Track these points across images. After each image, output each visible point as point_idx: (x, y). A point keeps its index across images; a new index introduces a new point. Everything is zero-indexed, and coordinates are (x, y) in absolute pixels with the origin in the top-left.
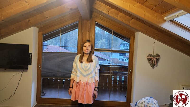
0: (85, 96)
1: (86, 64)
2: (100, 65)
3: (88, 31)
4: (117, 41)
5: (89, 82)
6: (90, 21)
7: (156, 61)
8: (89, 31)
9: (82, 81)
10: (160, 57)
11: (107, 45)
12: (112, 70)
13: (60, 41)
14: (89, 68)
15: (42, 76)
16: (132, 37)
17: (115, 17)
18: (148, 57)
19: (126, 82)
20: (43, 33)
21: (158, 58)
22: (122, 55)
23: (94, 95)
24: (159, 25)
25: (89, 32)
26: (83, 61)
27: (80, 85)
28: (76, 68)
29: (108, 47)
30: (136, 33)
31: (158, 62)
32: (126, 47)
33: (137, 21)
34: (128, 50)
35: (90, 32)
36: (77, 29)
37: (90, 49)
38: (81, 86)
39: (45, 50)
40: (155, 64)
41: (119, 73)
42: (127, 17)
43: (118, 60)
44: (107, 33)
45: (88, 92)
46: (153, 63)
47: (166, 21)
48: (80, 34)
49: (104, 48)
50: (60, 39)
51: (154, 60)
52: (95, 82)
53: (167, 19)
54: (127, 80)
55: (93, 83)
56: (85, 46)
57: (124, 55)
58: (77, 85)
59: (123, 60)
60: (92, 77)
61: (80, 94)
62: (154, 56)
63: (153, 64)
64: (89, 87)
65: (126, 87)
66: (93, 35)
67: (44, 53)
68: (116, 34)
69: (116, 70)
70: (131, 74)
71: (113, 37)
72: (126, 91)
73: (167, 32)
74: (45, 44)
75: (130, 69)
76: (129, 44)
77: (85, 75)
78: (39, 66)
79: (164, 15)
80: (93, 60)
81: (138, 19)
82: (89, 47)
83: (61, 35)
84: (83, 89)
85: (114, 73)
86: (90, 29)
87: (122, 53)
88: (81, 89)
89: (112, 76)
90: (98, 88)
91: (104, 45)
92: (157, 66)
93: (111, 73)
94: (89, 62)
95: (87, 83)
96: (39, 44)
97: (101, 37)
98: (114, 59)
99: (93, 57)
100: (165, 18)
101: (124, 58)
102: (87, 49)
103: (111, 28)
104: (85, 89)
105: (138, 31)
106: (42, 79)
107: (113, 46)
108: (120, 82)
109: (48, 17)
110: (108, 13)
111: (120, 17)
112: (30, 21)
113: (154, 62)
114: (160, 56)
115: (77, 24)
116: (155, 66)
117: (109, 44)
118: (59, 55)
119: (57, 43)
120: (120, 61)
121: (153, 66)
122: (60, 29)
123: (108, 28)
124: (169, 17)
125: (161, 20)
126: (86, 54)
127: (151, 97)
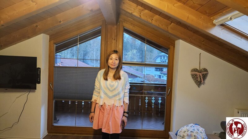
0: (110, 123)
1: (112, 82)
2: (130, 83)
3: (114, 40)
4: (152, 52)
5: (116, 105)
6: (116, 26)
7: (203, 78)
10: (208, 72)
11: (138, 57)
12: (146, 90)
13: (77, 52)
15: (54, 98)
16: (172, 47)
17: (150, 20)
18: (192, 73)
19: (164, 105)
20: (55, 42)
21: (206, 74)
22: (158, 70)
23: (123, 122)
24: (207, 31)
26: (108, 78)
27: (104, 109)
28: (99, 87)
29: (141, 60)
30: (176, 42)
31: (206, 79)
32: (164, 60)
33: (178, 26)
34: (167, 64)
35: (116, 41)
36: (100, 37)
37: (117, 62)
39: (59, 64)
40: (201, 82)
41: (155, 94)
42: (166, 20)
43: (153, 76)
44: (138, 42)
45: (115, 118)
46: (199, 80)
47: (216, 25)
48: (103, 43)
49: (135, 61)
50: (78, 50)
51: (200, 76)
52: (123, 105)
53: (217, 22)
54: (165, 103)
55: (122, 106)
56: (111, 58)
57: (162, 70)
58: (100, 109)
61: (105, 121)
62: (200, 71)
64: (115, 111)
65: (164, 111)
66: (121, 44)
67: (56, 68)
68: (150, 43)
69: (151, 89)
70: (170, 95)
71: (146, 47)
72: (164, 116)
73: (217, 40)
74: (58, 57)
75: (169, 88)
76: (167, 55)
77: (110, 96)
78: (50, 85)
79: (213, 18)
80: (122, 77)
81: (179, 23)
82: (116, 60)
83: (79, 44)
84: (109, 114)
85: (148, 94)
86: (117, 36)
87: (159, 67)
88: (106, 114)
89: (146, 97)
90: (127, 113)
91: (135, 57)
92: (203, 84)
93: (145, 94)
94: (116, 79)
95: (114, 106)
96: (50, 57)
97: (131, 48)
98: (148, 75)
99: (122, 73)
100: (214, 22)
101: (161, 75)
102: (114, 62)
103: (144, 35)
104: (111, 114)
105: (179, 38)
106: (54, 101)
107: (147, 59)
108: (157, 105)
109: (61, 20)
110: (140, 16)
111: (156, 21)
112: (38, 26)
113: (200, 79)
114: (207, 71)
115: (99, 30)
116: (201, 84)
117: (141, 56)
118: (76, 71)
119: (73, 56)
120: (155, 77)
121: (199, 83)
122: (77, 37)
123: (140, 35)
124: (220, 19)
125: (209, 24)
126: (112, 69)
127: (196, 124)
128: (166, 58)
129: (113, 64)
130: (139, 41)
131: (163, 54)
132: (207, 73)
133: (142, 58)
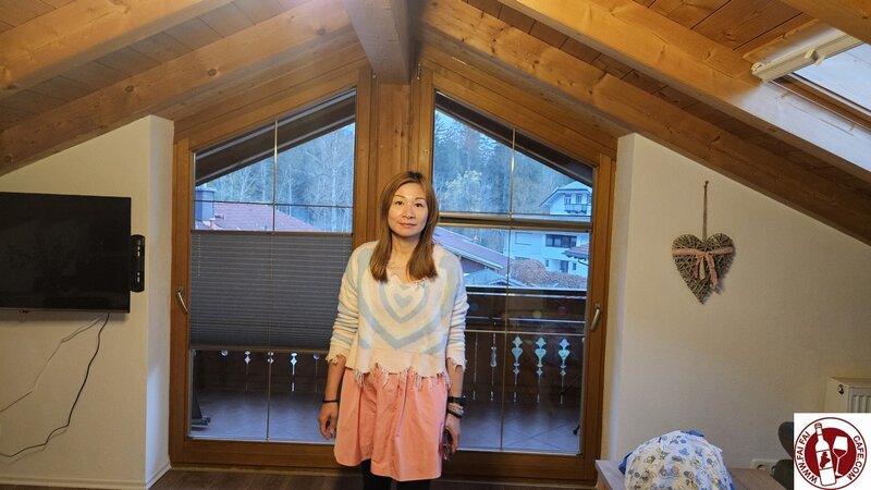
1: (404, 288)
3: (402, 135)
4: (536, 181)
5: (421, 374)
6: (408, 87)
7: (716, 268)
8: (406, 132)
9: (387, 367)
10: (734, 249)
11: (488, 196)
12: (513, 312)
13: (271, 180)
14: (421, 307)
15: (193, 341)
16: (605, 160)
17: (526, 65)
18: (679, 251)
19: (579, 366)
20: (194, 143)
21: (725, 255)
22: (558, 241)
24: (729, 101)
25: (405, 139)
26: (389, 272)
29: (497, 209)
30: (621, 141)
31: (727, 272)
32: (579, 208)
33: (626, 84)
34: (588, 220)
35: (410, 139)
36: (352, 127)
38: (380, 392)
39: (207, 223)
40: (708, 282)
41: (548, 327)
42: (583, 65)
43: (540, 266)
44: (487, 144)
45: (415, 421)
46: (702, 277)
47: (761, 80)
48: (364, 146)
49: (476, 211)
50: (276, 174)
51: (706, 264)
53: (764, 71)
54: (581, 357)
55: (440, 376)
56: (399, 199)
57: (569, 242)
58: (362, 390)
59: (564, 265)
60: (432, 348)
61: (380, 433)
62: (706, 246)
63: (701, 283)
64: (418, 398)
65: (580, 389)
66: (425, 149)
67: (200, 237)
68: (528, 146)
69: (532, 311)
70: (600, 329)
71: (515, 160)
72: (579, 406)
73: (764, 135)
74: (205, 197)
75: (597, 305)
76: (590, 190)
77: (398, 338)
78: (177, 296)
79: (751, 56)
80: (439, 269)
81: (632, 75)
82: (418, 205)
83: (279, 151)
85: (523, 326)
86: (411, 121)
87: (559, 231)
88: (381, 408)
89: (514, 336)
91: (475, 197)
92: (718, 292)
93: (510, 327)
94: (419, 277)
95: (410, 376)
96: (175, 195)
97: (462, 164)
98: (521, 261)
99: (438, 255)
100: (756, 68)
101: (566, 259)
102: (409, 215)
103: (505, 118)
104: (399, 408)
105: (632, 128)
106: (192, 354)
107: (519, 204)
108: (551, 365)
109: (216, 68)
110: (493, 51)
111: (547, 67)
112: (135, 89)
113: (707, 272)
114: (731, 245)
115: (351, 101)
116: (709, 289)
117: (497, 195)
118: (270, 246)
119: (259, 193)
120: (548, 269)
121: (703, 288)
122: (273, 127)
123: (494, 119)
124: (776, 60)
125: (738, 76)
126: (404, 238)
127: (691, 433)
128: (584, 201)
129: (407, 221)
130: (491, 141)
131: (577, 185)
132: (731, 251)
133: (501, 199)
